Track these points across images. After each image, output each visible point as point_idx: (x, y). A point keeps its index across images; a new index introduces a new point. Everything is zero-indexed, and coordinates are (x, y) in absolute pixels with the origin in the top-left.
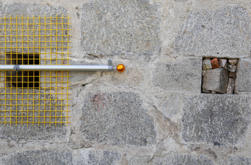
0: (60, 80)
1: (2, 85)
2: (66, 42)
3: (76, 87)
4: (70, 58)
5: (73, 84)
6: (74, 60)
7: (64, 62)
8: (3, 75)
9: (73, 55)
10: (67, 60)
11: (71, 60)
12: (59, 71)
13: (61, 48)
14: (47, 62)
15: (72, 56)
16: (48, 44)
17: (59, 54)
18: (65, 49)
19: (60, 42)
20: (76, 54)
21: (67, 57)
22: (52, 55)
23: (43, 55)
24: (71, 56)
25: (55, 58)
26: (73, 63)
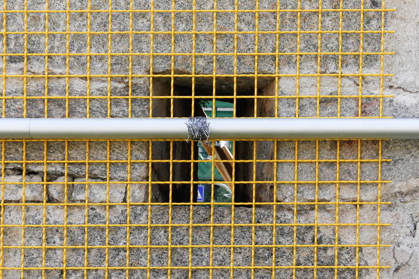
0: (349, 173)
1: (136, 194)
2: (372, 34)
3: (408, 198)
4: (388, 94)
5: (397, 190)
6: (403, 98)
7: (366, 108)
8: (141, 156)
9: (400, 82)
10: (376, 99)
11: (391, 101)
12: (347, 142)
13: (356, 57)
14: (302, 108)
15: (395, 86)
16: (309, 42)
17: (348, 77)
18: (370, 60)
19: (351, 34)
20: (410, 79)
21: (375, 89)
22: (323, 83)
23: (288, 82)
24: (391, 87)
25: (331, 94)
26: (398, 112)
